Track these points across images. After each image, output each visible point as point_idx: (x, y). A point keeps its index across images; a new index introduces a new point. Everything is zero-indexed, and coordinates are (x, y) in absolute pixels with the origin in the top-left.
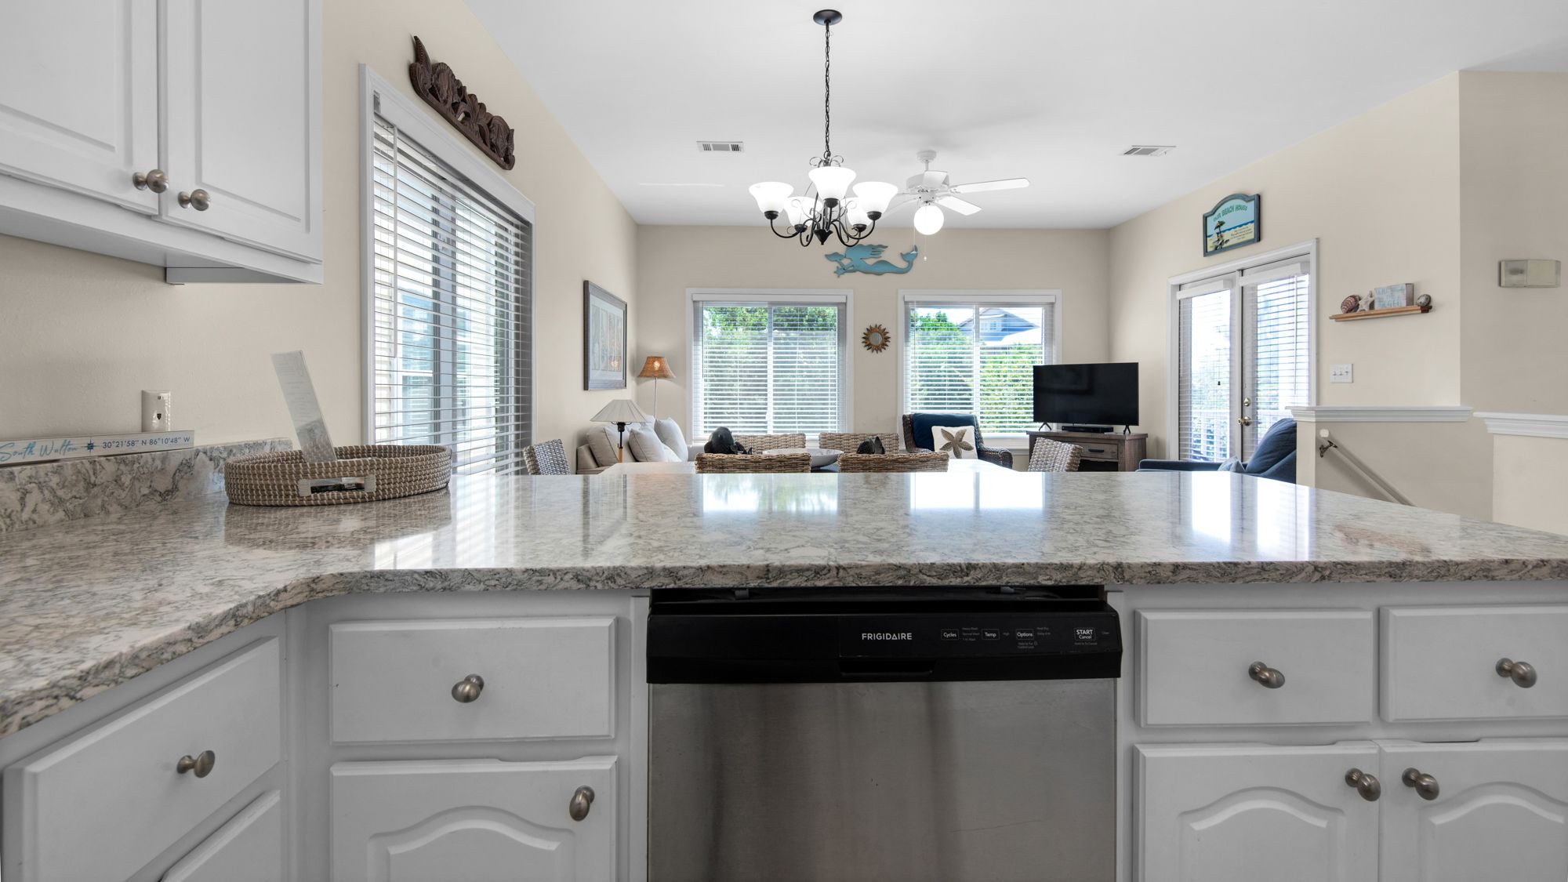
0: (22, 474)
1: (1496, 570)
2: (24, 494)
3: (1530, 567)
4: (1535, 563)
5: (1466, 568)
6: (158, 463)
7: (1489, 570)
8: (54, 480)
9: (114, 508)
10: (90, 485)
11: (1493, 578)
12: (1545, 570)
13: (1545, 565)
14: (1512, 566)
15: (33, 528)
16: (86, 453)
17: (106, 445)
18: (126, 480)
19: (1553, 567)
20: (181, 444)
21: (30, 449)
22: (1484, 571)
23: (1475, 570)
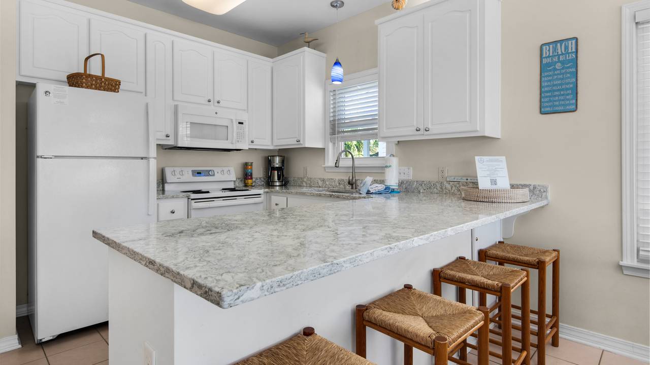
0: (452, 183)
2: (452, 187)
17: (471, 180)
21: (454, 179)
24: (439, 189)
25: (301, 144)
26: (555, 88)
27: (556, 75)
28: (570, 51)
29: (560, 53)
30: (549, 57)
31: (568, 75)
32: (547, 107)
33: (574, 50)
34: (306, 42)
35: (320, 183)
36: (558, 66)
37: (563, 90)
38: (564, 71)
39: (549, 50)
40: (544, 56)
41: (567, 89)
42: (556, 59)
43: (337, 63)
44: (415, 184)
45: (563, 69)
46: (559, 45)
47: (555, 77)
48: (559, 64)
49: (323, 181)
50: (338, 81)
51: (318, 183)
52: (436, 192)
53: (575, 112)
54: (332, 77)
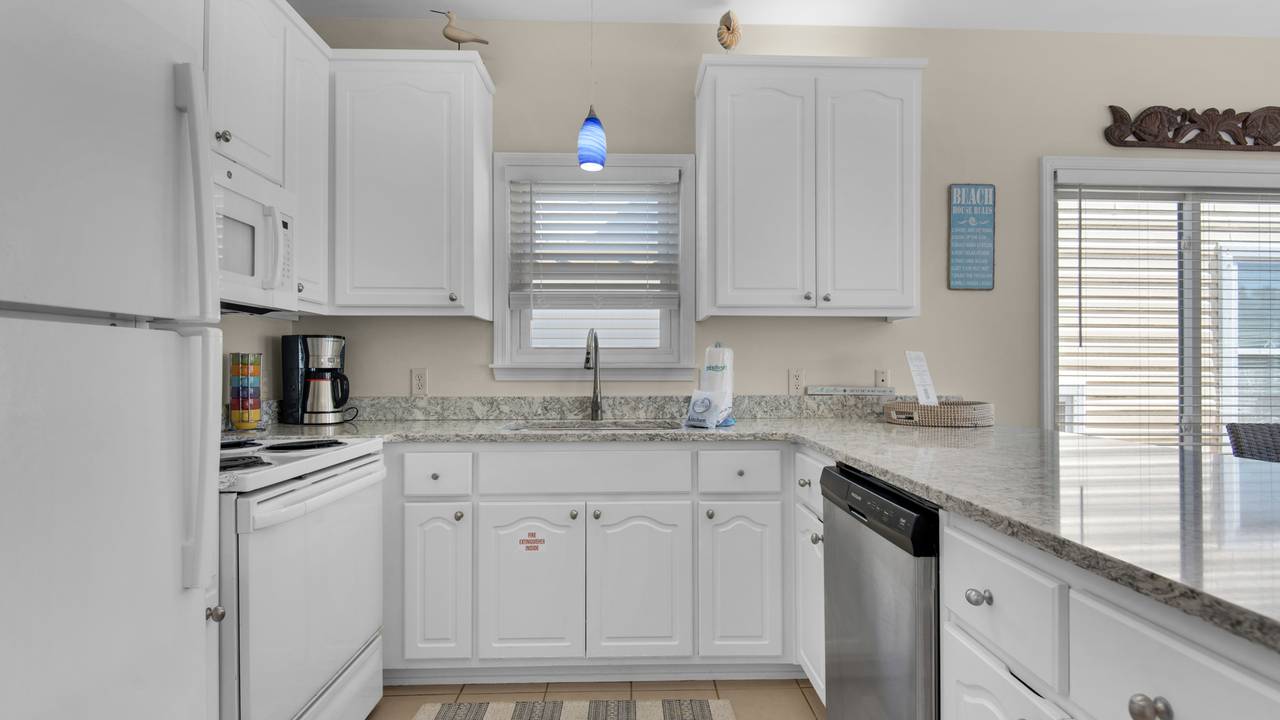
0: (818, 398)
1: (1140, 580)
2: (819, 405)
3: (1177, 593)
4: (1184, 590)
5: (1113, 567)
6: (875, 401)
7: (1134, 578)
8: (830, 402)
9: (854, 416)
10: (844, 406)
11: (1138, 590)
12: (1194, 604)
13: (1194, 598)
14: (1158, 584)
15: (821, 417)
16: (842, 393)
17: (852, 391)
18: (860, 406)
19: (1204, 605)
20: (888, 393)
21: (822, 389)
22: (1130, 577)
23: (1121, 572)
24: (795, 410)
25: (461, 307)
26: (968, 253)
27: (969, 233)
28: (986, 203)
29: (974, 203)
30: (960, 205)
31: (985, 237)
32: (957, 279)
33: (991, 203)
34: (447, 37)
35: (480, 410)
36: (972, 220)
37: (978, 257)
38: (978, 230)
39: (961, 196)
40: (954, 202)
41: (983, 257)
42: (969, 211)
43: (592, 120)
44: (747, 401)
45: (978, 227)
46: (973, 190)
47: (968, 237)
48: (972, 219)
49: (492, 404)
50: (595, 162)
51: (470, 409)
52: (788, 415)
53: (991, 292)
54: (581, 148)
